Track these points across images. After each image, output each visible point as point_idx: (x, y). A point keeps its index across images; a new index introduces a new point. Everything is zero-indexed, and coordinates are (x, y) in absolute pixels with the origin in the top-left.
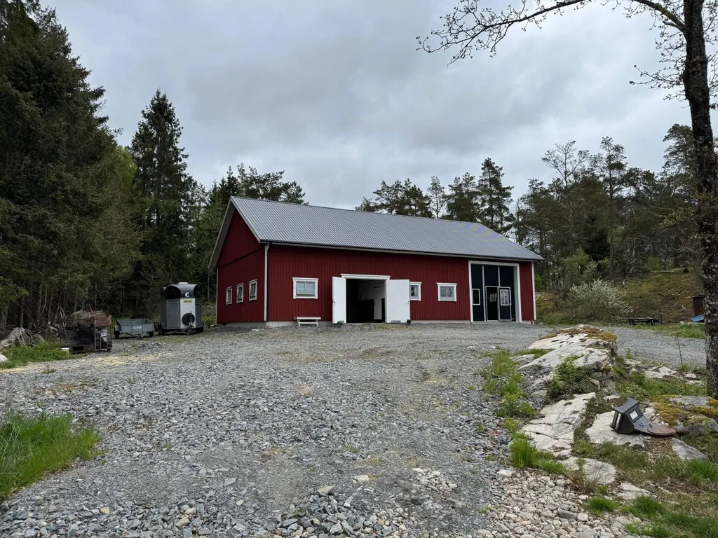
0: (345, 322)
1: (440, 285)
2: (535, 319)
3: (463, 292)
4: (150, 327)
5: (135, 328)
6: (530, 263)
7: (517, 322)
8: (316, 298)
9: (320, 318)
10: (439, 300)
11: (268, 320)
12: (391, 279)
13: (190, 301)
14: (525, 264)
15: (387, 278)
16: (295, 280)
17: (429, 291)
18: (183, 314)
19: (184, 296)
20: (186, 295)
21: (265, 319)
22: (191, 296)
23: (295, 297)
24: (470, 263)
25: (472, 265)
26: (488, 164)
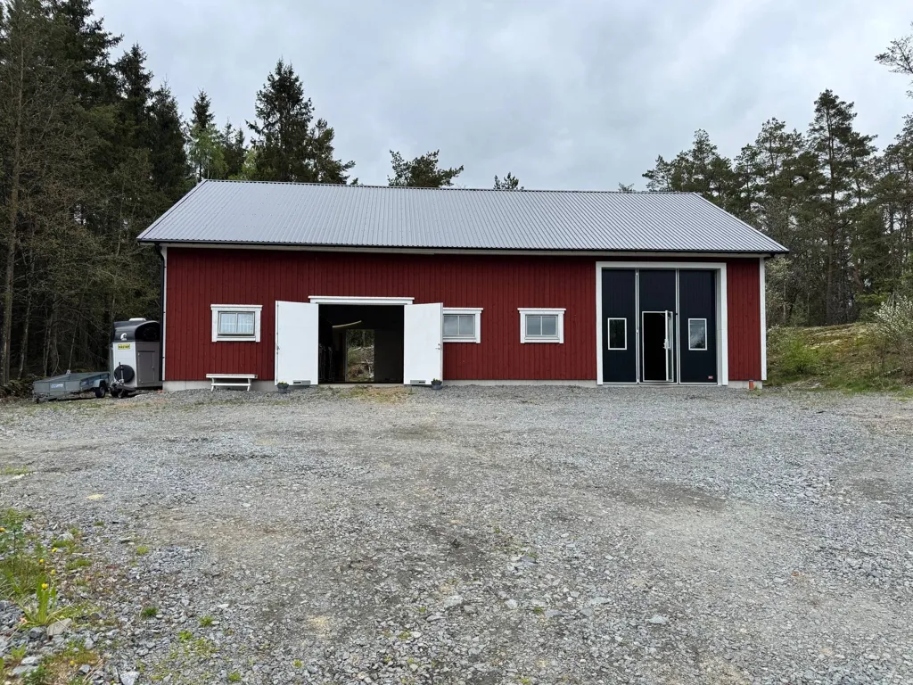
0: (315, 381)
1: (524, 312)
2: (764, 377)
3: (579, 326)
4: (74, 386)
5: (53, 386)
6: (757, 260)
7: (719, 384)
8: (258, 339)
9: (252, 376)
10: (523, 341)
11: (166, 380)
12: (414, 302)
13: (128, 347)
14: (743, 265)
15: (407, 302)
16: (215, 308)
17: (500, 326)
18: (116, 366)
19: (119, 340)
20: (122, 337)
21: (164, 379)
22: (129, 339)
23: (215, 338)
24: (599, 267)
25: (604, 270)
26: (827, 102)
